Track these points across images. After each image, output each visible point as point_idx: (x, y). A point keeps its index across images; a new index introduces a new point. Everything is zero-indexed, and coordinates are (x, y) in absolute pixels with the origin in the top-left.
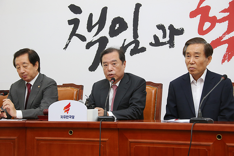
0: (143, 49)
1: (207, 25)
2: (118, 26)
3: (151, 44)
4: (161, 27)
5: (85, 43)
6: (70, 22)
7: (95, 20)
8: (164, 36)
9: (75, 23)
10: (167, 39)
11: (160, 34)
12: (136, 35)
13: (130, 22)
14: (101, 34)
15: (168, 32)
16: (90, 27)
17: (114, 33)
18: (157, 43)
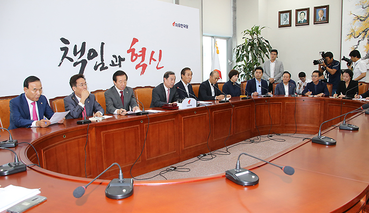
0: (107, 68)
1: (134, 57)
2: (92, 54)
3: (110, 65)
4: (114, 56)
5: (73, 63)
6: (62, 49)
7: (79, 49)
8: (117, 62)
9: (65, 50)
10: (118, 63)
11: (114, 60)
12: (102, 60)
13: (98, 51)
14: (83, 58)
15: (118, 59)
16: (75, 53)
17: (90, 58)
18: (113, 65)
